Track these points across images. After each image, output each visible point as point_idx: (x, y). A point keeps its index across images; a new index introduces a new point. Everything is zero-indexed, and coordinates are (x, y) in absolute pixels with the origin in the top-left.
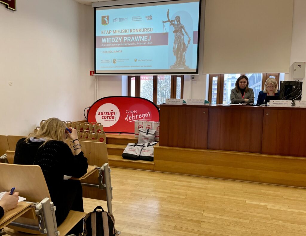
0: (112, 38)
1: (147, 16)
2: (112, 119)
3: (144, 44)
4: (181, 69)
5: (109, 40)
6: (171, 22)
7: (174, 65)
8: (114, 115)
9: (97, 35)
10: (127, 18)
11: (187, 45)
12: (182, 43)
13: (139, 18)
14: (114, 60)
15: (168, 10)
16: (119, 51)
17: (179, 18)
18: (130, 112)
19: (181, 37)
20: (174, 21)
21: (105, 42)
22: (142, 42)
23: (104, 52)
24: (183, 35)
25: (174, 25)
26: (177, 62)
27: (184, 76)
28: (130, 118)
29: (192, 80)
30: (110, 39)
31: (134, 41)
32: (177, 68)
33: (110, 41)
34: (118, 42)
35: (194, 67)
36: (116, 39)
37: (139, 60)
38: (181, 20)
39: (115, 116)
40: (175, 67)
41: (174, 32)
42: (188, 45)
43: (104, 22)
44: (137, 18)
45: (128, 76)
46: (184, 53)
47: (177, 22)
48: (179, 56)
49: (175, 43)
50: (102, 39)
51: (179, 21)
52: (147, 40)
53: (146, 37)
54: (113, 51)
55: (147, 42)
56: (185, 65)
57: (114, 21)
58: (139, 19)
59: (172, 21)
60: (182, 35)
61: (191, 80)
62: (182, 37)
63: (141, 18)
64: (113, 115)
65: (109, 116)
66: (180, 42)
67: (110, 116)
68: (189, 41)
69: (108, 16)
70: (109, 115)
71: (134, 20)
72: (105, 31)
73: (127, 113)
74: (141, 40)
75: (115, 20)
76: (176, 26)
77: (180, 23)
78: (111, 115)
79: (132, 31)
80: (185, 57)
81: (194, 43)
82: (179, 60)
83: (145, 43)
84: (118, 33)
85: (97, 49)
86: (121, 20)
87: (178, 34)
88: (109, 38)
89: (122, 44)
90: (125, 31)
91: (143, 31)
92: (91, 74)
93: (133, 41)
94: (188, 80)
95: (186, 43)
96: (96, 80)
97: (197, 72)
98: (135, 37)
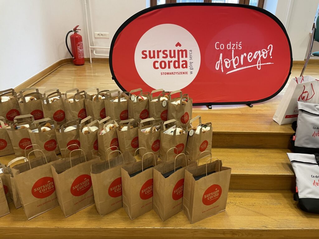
2: (181, 70)
8: (184, 59)
18: (226, 47)
39: (188, 59)
64: (182, 57)
65: (173, 59)
67: (175, 62)
70: (171, 57)
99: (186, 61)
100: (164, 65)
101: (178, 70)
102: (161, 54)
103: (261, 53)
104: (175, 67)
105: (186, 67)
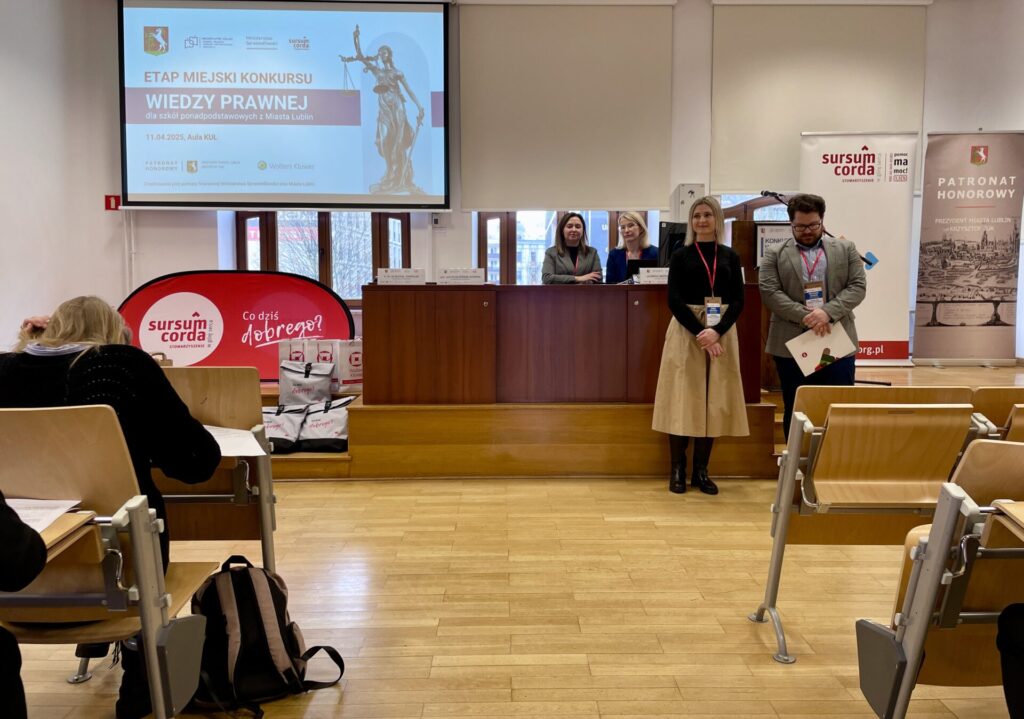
0: (182, 96)
1: (293, 38)
2: (197, 342)
3: (288, 118)
4: (402, 195)
5: (170, 101)
6: (366, 60)
7: (380, 182)
8: (202, 330)
9: (126, 85)
10: (230, 39)
11: (414, 129)
12: (399, 123)
13: (269, 41)
14: (189, 162)
15: (357, 27)
16: (206, 137)
17: (390, 53)
18: (257, 317)
19: (396, 107)
20: (375, 59)
21: (158, 106)
22: (280, 111)
23: (155, 136)
24: (403, 100)
25: (374, 70)
26: (388, 175)
27: (408, 214)
28: (257, 335)
29: (434, 228)
30: (174, 98)
31: (256, 108)
32: (388, 193)
33: (174, 104)
34: (201, 107)
35: (437, 192)
36: (197, 98)
37: (273, 167)
38: (393, 59)
39: (207, 331)
40: (384, 188)
41: (377, 90)
42: (418, 129)
43: (153, 44)
44: (262, 41)
45: (237, 213)
46: (408, 152)
47: (384, 62)
48: (394, 157)
49: (379, 120)
50: (148, 96)
51: (388, 60)
52: (295, 108)
53: (292, 100)
54: (186, 137)
55: (299, 112)
56: (414, 185)
57: (188, 44)
58: (269, 44)
59: (369, 58)
60: (400, 101)
61: (430, 227)
62: (401, 107)
63: (274, 44)
64: (200, 327)
65: (188, 331)
66: (395, 120)
67: (190, 333)
68: (420, 119)
69: (166, 30)
70: (185, 328)
71: (253, 46)
72: (156, 73)
73: (249, 322)
74: (276, 108)
75: (191, 42)
76: (381, 74)
77: (392, 66)
78: (195, 329)
79: (248, 77)
80: (410, 162)
81: (435, 124)
82: (394, 168)
83: (291, 117)
84: (202, 81)
85: (128, 126)
86: (208, 43)
87: (389, 96)
88: (171, 96)
89: (216, 116)
90: (223, 77)
91: (282, 80)
92: (108, 207)
93: (251, 108)
94: (421, 226)
95: (413, 123)
96: (129, 225)
97: (447, 205)
98: (259, 97)
99: (204, 333)
100: (174, 337)
101: (192, 343)
102: (173, 326)
103: (306, 325)
104: (189, 339)
105: (204, 339)
